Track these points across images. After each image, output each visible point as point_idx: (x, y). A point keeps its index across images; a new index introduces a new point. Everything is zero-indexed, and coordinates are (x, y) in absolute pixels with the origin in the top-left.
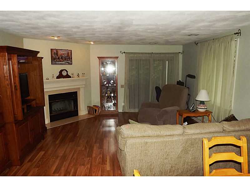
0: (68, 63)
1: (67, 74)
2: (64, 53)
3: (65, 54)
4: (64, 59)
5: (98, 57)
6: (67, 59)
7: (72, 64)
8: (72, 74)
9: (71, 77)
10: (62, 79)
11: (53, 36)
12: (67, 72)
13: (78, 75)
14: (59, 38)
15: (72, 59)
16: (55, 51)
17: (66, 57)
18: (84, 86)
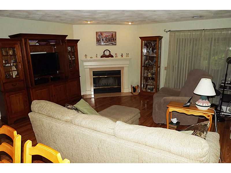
0: (112, 43)
1: (110, 53)
2: (108, 34)
3: (109, 36)
4: (108, 41)
5: (139, 37)
6: (111, 40)
7: (116, 45)
8: (115, 54)
9: (113, 56)
10: (104, 58)
11: (87, 21)
12: (110, 52)
13: (121, 55)
14: (91, 22)
15: (116, 40)
16: (100, 34)
17: (110, 38)
18: (128, 66)
